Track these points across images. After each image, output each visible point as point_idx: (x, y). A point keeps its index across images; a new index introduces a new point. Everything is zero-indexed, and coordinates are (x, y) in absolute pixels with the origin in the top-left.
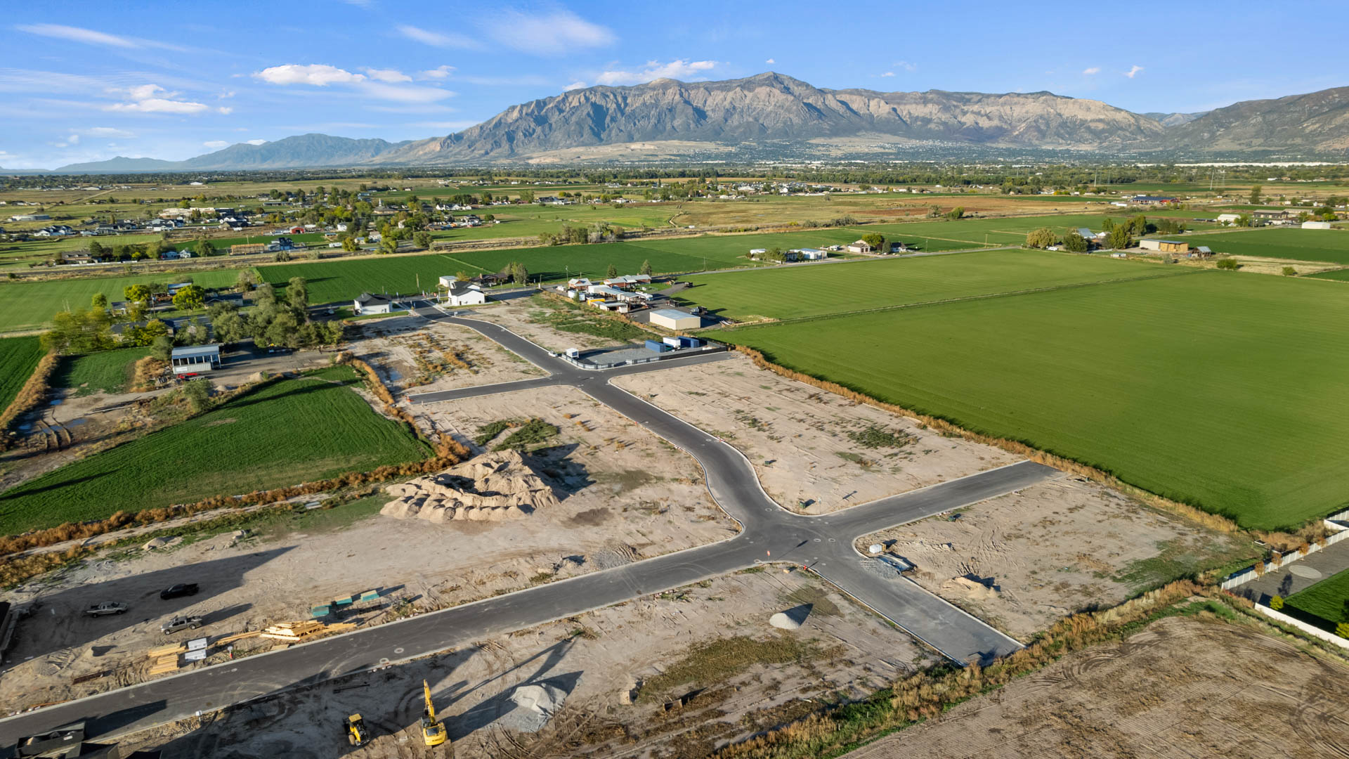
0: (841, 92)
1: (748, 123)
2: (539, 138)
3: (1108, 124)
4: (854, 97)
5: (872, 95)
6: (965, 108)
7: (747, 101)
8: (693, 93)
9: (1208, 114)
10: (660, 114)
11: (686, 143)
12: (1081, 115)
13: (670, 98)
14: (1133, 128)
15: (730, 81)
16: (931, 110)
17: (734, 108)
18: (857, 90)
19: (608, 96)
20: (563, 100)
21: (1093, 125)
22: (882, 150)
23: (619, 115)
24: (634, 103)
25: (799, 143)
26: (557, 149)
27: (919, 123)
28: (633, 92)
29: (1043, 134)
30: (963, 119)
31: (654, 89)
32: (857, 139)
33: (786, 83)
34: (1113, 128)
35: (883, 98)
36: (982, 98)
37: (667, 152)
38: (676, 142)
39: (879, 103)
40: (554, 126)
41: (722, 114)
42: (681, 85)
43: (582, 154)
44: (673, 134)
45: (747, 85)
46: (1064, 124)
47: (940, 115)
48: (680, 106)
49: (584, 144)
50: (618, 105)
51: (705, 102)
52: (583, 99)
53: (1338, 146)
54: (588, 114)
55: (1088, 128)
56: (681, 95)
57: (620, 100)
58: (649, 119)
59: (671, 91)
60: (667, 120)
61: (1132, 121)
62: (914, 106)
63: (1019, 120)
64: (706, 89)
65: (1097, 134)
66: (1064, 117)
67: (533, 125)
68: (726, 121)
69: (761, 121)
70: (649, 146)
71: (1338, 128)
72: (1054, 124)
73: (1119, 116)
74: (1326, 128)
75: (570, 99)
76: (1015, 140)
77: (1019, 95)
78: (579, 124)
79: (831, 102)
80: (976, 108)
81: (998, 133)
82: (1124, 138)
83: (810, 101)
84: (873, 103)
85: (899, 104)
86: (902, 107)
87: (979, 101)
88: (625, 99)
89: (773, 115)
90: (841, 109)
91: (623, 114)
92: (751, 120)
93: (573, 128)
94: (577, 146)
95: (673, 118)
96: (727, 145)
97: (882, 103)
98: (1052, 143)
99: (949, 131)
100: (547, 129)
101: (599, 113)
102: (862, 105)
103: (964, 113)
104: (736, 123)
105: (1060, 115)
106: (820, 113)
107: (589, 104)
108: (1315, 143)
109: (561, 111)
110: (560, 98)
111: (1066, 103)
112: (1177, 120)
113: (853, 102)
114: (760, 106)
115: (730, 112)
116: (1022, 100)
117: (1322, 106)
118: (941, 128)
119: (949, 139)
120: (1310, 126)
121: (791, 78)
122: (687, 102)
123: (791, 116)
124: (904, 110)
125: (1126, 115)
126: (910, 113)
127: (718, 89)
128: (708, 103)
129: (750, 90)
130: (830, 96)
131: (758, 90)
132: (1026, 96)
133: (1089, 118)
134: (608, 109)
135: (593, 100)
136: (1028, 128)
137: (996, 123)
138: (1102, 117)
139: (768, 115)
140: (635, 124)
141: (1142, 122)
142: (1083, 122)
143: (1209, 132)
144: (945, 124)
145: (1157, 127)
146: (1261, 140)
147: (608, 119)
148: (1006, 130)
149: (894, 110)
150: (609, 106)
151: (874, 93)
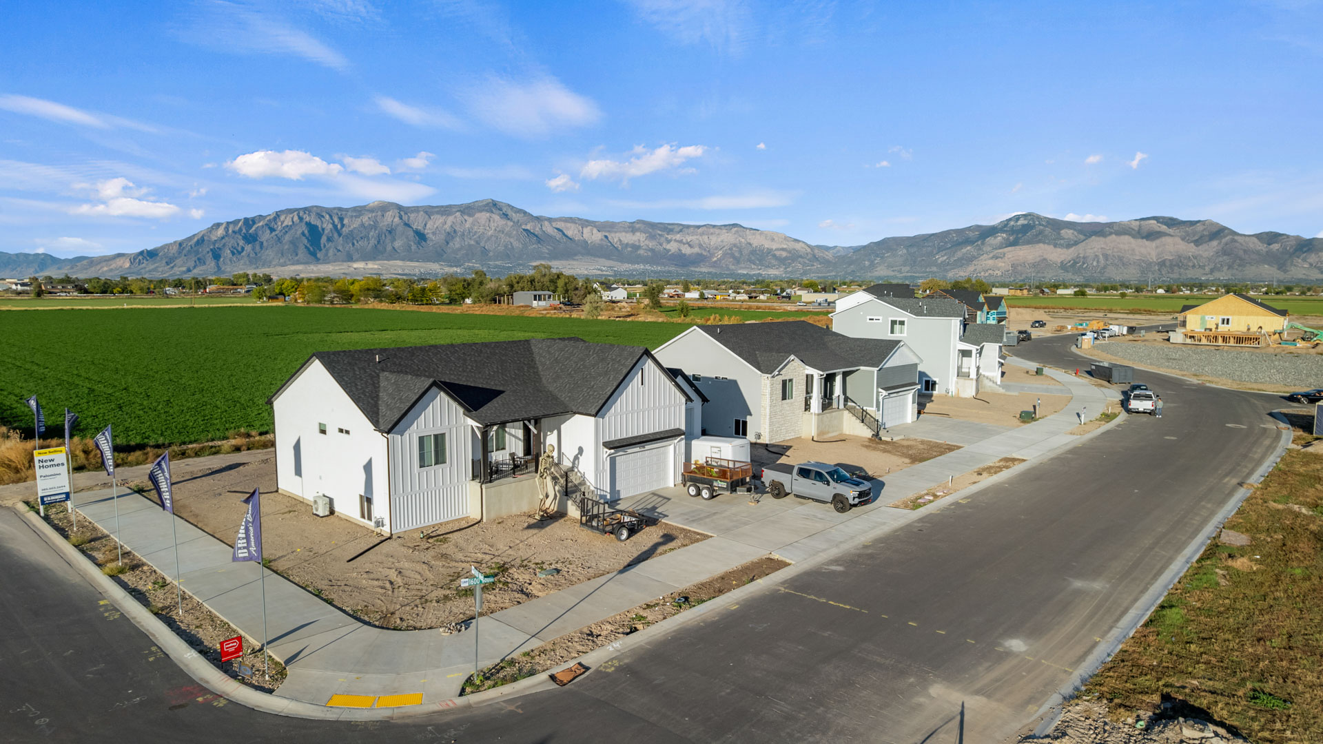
0: (556, 220)
1: (470, 245)
2: (249, 255)
3: (789, 252)
4: (569, 225)
5: (585, 223)
6: (669, 237)
7: (468, 225)
8: (412, 216)
9: (864, 247)
10: (379, 236)
11: (409, 263)
12: (767, 244)
13: (390, 220)
14: (810, 256)
15: (450, 206)
16: (639, 238)
17: (455, 231)
18: (571, 218)
19: (323, 217)
20: (275, 219)
21: (778, 253)
22: (599, 272)
23: (336, 235)
24: (352, 224)
25: (521, 265)
26: (269, 267)
27: (629, 249)
28: (349, 214)
29: (737, 261)
30: (668, 247)
31: (372, 210)
32: (575, 263)
33: (504, 209)
34: (794, 256)
35: (595, 227)
36: (684, 228)
37: (392, 271)
38: (399, 263)
39: (592, 231)
40: (265, 244)
41: (443, 237)
42: (399, 208)
43: (301, 271)
44: (394, 254)
45: (467, 210)
46: (753, 252)
47: (647, 242)
48: (401, 228)
49: (298, 263)
50: (335, 226)
51: (425, 225)
52: (296, 218)
53: (962, 274)
54: (303, 234)
55: (774, 256)
56: (401, 218)
57: (336, 220)
58: (368, 240)
59: (390, 213)
60: (387, 241)
61: (809, 250)
62: (624, 234)
63: (716, 248)
64: (426, 212)
65: (782, 261)
66: (754, 246)
67: (241, 243)
68: (448, 243)
69: (482, 244)
70: (372, 266)
71: (960, 259)
72: (745, 252)
73: (798, 246)
74: (952, 260)
75: (282, 218)
76: (714, 265)
77: (714, 226)
78: (293, 243)
79: (548, 228)
80: (678, 237)
81: (699, 259)
82: (804, 264)
83: (528, 227)
84: (586, 231)
85: (609, 231)
86: (613, 235)
87: (681, 231)
88: (341, 219)
89: (494, 239)
90: (558, 236)
91: (340, 235)
92: (472, 242)
93: (286, 247)
94: (293, 264)
95: (394, 240)
96: (451, 266)
97: (595, 231)
98: (746, 268)
99: (657, 257)
100: (258, 248)
101: (314, 234)
102: (576, 232)
103: (669, 241)
104: (457, 246)
105: (750, 244)
106: (539, 239)
107: (303, 224)
108: (947, 271)
109: (272, 230)
110: (272, 217)
111: (754, 234)
112: (838, 251)
113: (567, 228)
114: (481, 230)
115: (451, 235)
116: (717, 231)
117: (946, 243)
118: (650, 254)
119: (658, 264)
120: (941, 258)
121: (509, 205)
122: (407, 225)
123: (512, 240)
124: (615, 238)
125: (803, 245)
126: (620, 240)
127: (438, 213)
128: (428, 226)
129: (470, 215)
130: (546, 223)
131: (478, 215)
132: (720, 227)
133: (774, 248)
134: (323, 229)
135: (308, 219)
136: (724, 255)
137: (696, 250)
138: (785, 246)
139: (489, 239)
140: (353, 244)
141: (816, 251)
142: (770, 251)
143: (869, 260)
144: (652, 250)
145: (829, 255)
146: (908, 268)
147: (324, 239)
148: (705, 257)
149: (606, 237)
150: (325, 226)
151: (587, 221)
